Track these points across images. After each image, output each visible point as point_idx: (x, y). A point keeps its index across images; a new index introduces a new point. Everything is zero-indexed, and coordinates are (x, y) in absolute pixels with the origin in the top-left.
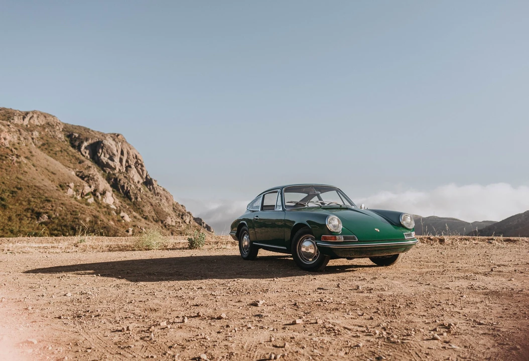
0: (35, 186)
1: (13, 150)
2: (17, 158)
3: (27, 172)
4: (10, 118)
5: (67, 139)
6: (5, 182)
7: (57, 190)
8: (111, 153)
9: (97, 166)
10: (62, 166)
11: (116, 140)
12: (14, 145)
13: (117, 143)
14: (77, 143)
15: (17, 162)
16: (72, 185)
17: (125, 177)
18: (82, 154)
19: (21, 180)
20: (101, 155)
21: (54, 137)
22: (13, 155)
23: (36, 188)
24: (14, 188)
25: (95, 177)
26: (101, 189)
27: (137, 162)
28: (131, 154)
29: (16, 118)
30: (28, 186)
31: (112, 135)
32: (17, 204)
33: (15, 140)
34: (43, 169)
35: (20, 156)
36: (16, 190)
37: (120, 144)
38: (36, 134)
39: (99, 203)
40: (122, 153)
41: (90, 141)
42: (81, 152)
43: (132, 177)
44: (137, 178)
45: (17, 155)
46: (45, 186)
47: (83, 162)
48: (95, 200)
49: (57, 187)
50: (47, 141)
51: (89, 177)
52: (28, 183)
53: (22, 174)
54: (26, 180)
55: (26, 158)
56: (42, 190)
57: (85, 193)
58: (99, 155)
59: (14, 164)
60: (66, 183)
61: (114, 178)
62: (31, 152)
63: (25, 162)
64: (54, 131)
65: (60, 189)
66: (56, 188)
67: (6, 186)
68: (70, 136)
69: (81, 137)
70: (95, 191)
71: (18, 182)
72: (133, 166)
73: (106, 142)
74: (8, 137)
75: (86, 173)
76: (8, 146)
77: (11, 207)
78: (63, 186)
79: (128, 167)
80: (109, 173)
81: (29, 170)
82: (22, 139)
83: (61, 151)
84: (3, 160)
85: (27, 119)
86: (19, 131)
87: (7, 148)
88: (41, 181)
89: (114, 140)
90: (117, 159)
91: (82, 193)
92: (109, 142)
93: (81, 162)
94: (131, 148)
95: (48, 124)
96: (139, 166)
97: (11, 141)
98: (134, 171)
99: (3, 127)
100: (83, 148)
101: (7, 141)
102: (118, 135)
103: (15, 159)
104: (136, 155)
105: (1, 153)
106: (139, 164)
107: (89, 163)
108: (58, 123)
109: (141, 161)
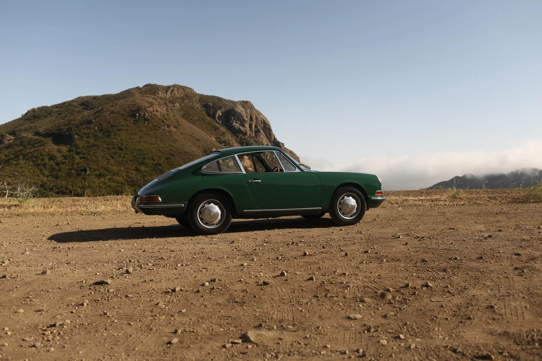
0: (185, 152)
1: (165, 121)
2: (168, 127)
3: (177, 140)
4: (156, 92)
5: (203, 108)
6: (161, 149)
8: (241, 119)
9: (230, 132)
10: (205, 134)
11: (246, 107)
12: (164, 116)
13: (246, 110)
14: (211, 112)
15: (169, 132)
17: (255, 141)
18: (216, 122)
19: (172, 146)
20: (233, 122)
21: (192, 108)
22: (164, 125)
23: (186, 154)
24: (168, 154)
25: (231, 142)
27: (265, 126)
28: (259, 119)
29: (160, 93)
30: (179, 153)
31: (242, 103)
33: (165, 112)
34: (189, 136)
35: (170, 126)
36: (169, 156)
37: (249, 111)
38: (177, 105)
40: (251, 119)
41: (223, 110)
42: (216, 120)
43: (261, 140)
44: (265, 141)
45: (167, 125)
46: (193, 151)
47: (218, 128)
48: (234, 163)
50: (187, 111)
51: (225, 142)
52: (179, 150)
53: (173, 142)
54: (176, 146)
55: (175, 127)
56: (191, 155)
58: (231, 122)
59: (166, 133)
60: (209, 149)
61: (246, 143)
62: (178, 122)
63: (175, 131)
64: (192, 102)
65: (205, 154)
66: (201, 153)
67: (161, 153)
68: (205, 106)
69: (215, 106)
71: (171, 149)
72: (262, 131)
73: (237, 109)
74: (159, 109)
75: (223, 139)
76: (160, 117)
78: (207, 152)
79: (257, 132)
80: (241, 138)
81: (178, 138)
82: (170, 111)
83: (199, 120)
84: (157, 130)
85: (169, 93)
86: (166, 103)
87: (160, 119)
88: (189, 147)
89: (243, 107)
90: (247, 125)
92: (240, 109)
93: (216, 129)
94: (259, 113)
95: (187, 96)
96: (267, 130)
97: (161, 113)
98: (262, 135)
99: (154, 101)
100: (217, 116)
101: (158, 113)
102: (247, 102)
103: (167, 129)
104: (264, 121)
105: (155, 124)
106: (267, 129)
107: (223, 129)
108: (195, 94)
109: (268, 125)
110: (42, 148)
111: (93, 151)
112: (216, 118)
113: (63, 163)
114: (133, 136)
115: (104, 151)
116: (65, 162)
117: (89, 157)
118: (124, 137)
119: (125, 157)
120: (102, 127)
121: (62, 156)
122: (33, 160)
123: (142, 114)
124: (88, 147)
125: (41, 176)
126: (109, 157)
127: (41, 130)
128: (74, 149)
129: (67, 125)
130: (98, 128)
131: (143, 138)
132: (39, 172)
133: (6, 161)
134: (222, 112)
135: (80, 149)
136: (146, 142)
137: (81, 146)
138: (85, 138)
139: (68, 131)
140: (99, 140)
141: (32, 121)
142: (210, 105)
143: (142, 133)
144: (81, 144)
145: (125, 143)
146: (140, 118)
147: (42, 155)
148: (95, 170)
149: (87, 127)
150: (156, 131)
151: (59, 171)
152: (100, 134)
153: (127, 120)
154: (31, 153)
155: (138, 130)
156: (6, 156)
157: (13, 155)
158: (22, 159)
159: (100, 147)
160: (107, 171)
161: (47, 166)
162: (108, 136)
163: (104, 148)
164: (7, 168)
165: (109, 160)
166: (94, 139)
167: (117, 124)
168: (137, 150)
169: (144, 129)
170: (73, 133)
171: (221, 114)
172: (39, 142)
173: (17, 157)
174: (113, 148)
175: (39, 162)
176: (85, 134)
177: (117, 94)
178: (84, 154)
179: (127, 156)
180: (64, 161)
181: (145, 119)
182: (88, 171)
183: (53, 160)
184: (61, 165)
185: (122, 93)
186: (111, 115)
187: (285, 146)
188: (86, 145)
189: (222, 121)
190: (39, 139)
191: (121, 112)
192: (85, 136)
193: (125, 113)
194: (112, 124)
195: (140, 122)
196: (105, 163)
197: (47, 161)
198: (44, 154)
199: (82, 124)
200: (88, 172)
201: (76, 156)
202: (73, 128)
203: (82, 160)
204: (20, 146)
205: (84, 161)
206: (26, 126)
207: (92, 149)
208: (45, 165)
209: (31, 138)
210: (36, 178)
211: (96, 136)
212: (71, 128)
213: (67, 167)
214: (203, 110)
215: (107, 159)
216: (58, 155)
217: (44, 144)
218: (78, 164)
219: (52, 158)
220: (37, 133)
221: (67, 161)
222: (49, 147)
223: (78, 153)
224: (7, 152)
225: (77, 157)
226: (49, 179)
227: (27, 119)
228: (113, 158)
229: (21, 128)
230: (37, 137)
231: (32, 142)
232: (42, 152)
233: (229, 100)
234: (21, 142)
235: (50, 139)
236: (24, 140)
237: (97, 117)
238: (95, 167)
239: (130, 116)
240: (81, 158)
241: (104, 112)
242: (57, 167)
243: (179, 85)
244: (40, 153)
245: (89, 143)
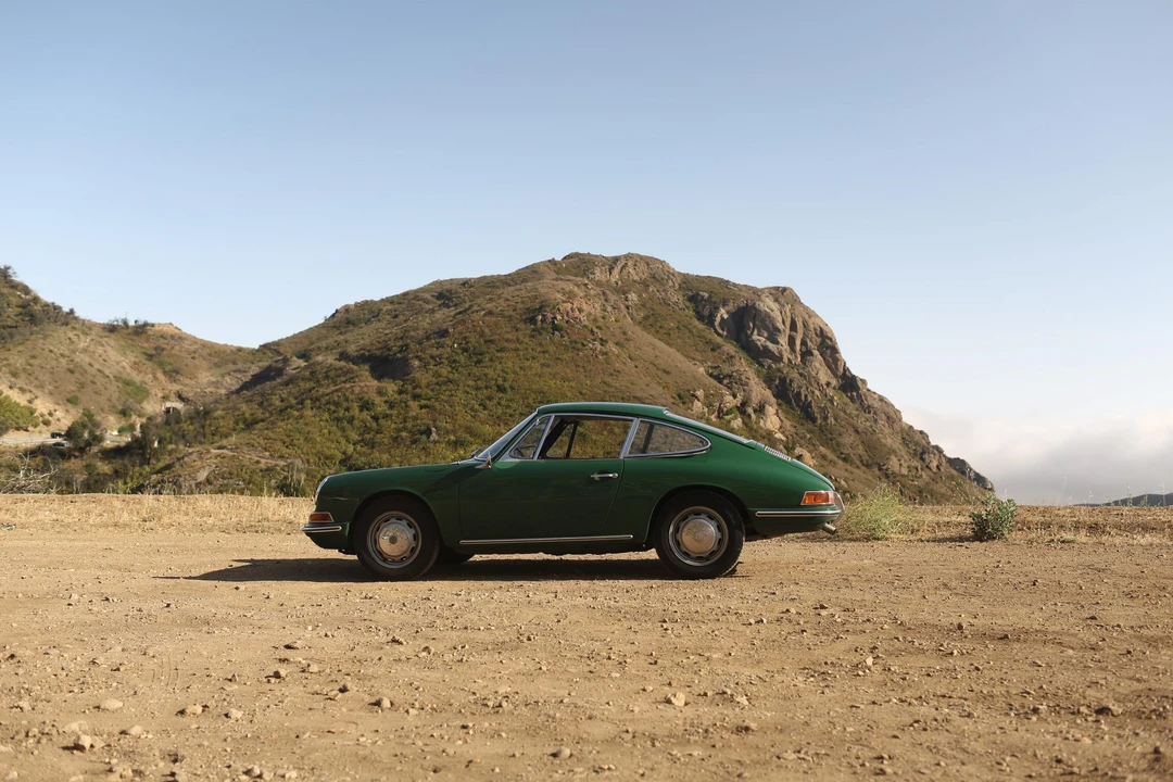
1: (596, 330)
2: (602, 345)
3: (619, 372)
4: (588, 270)
5: (688, 304)
6: (584, 391)
7: (673, 403)
8: (770, 326)
9: (745, 355)
10: (679, 357)
11: (782, 300)
12: (595, 320)
13: (783, 306)
14: (706, 313)
15: (603, 353)
16: (700, 393)
17: (801, 375)
18: (716, 332)
19: (608, 385)
20: (752, 333)
21: (665, 303)
22: (594, 340)
25: (743, 377)
26: (755, 401)
27: (823, 342)
28: (812, 327)
29: (597, 271)
31: (773, 291)
32: (605, 433)
33: (598, 312)
34: (647, 364)
35: (606, 341)
37: (788, 308)
38: (633, 296)
39: (751, 429)
40: (793, 327)
41: (731, 307)
42: (714, 328)
43: (814, 373)
44: (824, 375)
45: (601, 339)
47: (719, 347)
48: (744, 422)
49: (673, 398)
50: (652, 309)
51: (730, 376)
52: (622, 392)
53: (611, 375)
54: (617, 385)
55: (617, 344)
57: (725, 410)
58: (749, 332)
59: (596, 356)
60: (689, 391)
61: (780, 378)
62: (625, 334)
63: (616, 352)
64: (664, 291)
65: (678, 401)
66: (672, 400)
68: (694, 299)
69: (714, 299)
70: (744, 404)
71: (605, 391)
72: (816, 352)
73: (762, 305)
74: (585, 307)
75: (726, 369)
76: (586, 323)
77: (594, 437)
78: (684, 398)
79: (806, 354)
80: (770, 367)
81: (623, 367)
82: (609, 309)
83: (678, 328)
84: (578, 350)
85: (616, 272)
86: (604, 294)
87: (585, 326)
88: (644, 387)
89: (776, 300)
90: (783, 340)
91: (720, 410)
92: (768, 305)
93: (715, 348)
94: (811, 314)
95: (654, 278)
96: (829, 351)
97: (590, 314)
98: (817, 361)
99: (576, 289)
100: (718, 319)
101: (583, 314)
102: (785, 289)
103: (599, 347)
104: (821, 330)
105: (574, 337)
106: (827, 348)
107: (730, 348)
108: (672, 274)
109: (831, 340)
110: (348, 385)
111: (447, 393)
112: (717, 324)
113: (386, 416)
114: (527, 363)
115: (468, 393)
116: (391, 415)
117: (437, 404)
118: (510, 364)
119: (508, 407)
120: (467, 343)
121: (386, 402)
122: (329, 409)
123: (550, 315)
124: (437, 384)
125: (343, 442)
126: (477, 407)
127: (352, 349)
128: (410, 388)
129: (402, 338)
130: (459, 344)
131: (548, 366)
132: (339, 434)
133: (281, 411)
134: (728, 312)
135: (420, 387)
136: (554, 376)
137: (424, 382)
138: (432, 367)
139: (401, 351)
140: (460, 369)
141: (343, 330)
142: (703, 297)
143: (547, 356)
144: (424, 377)
145: (511, 376)
146: (545, 326)
147: (347, 400)
148: (448, 432)
149: (438, 343)
150: (576, 352)
151: (377, 433)
152: (462, 358)
153: (517, 330)
154: (327, 395)
155: (539, 349)
156: (282, 401)
157: (296, 398)
158: (309, 406)
159: (461, 385)
160: (472, 434)
161: (356, 422)
162: (479, 362)
163: (469, 386)
164: (280, 424)
165: (476, 411)
166: (450, 369)
167: (496, 337)
168: (535, 392)
169: (552, 349)
170: (411, 355)
171: (726, 316)
172: (346, 373)
173: (302, 403)
174: (486, 388)
175: (341, 413)
176: (432, 357)
177: (510, 275)
178: (429, 400)
179: (514, 405)
180: (388, 412)
181: (556, 328)
182: (434, 434)
183: (368, 409)
184: (382, 421)
185: (518, 273)
186: (487, 318)
187: (869, 386)
188: (434, 379)
189: (728, 331)
190: (344, 367)
191: (506, 313)
192: (432, 362)
193: (513, 314)
194: (487, 338)
195: (544, 333)
196: (469, 418)
197: (357, 410)
198: (351, 397)
199: (428, 338)
200: (434, 436)
201: (411, 403)
202: (412, 346)
203: (424, 410)
204: (310, 380)
205: (428, 413)
206: (330, 340)
207: (444, 388)
208: (351, 420)
209: (331, 365)
210: (333, 446)
211: (455, 361)
212: (407, 345)
213: (393, 426)
214: (687, 307)
215: (472, 409)
216: (378, 400)
217: (352, 378)
218: (415, 418)
219: (366, 406)
220: (343, 356)
221: (395, 412)
222: (362, 384)
223: (416, 397)
224: (284, 393)
225: (414, 405)
226: (359, 447)
227: (334, 327)
228: (485, 408)
229: (320, 344)
230: (342, 363)
231: (332, 374)
232: (347, 394)
233: (745, 286)
234: (312, 373)
235: (367, 367)
236: (319, 368)
237: (458, 322)
238: (448, 426)
239: (525, 321)
240: (421, 408)
241: (473, 312)
242: (374, 424)
243: (638, 255)
244: (345, 395)
245: (440, 376)
